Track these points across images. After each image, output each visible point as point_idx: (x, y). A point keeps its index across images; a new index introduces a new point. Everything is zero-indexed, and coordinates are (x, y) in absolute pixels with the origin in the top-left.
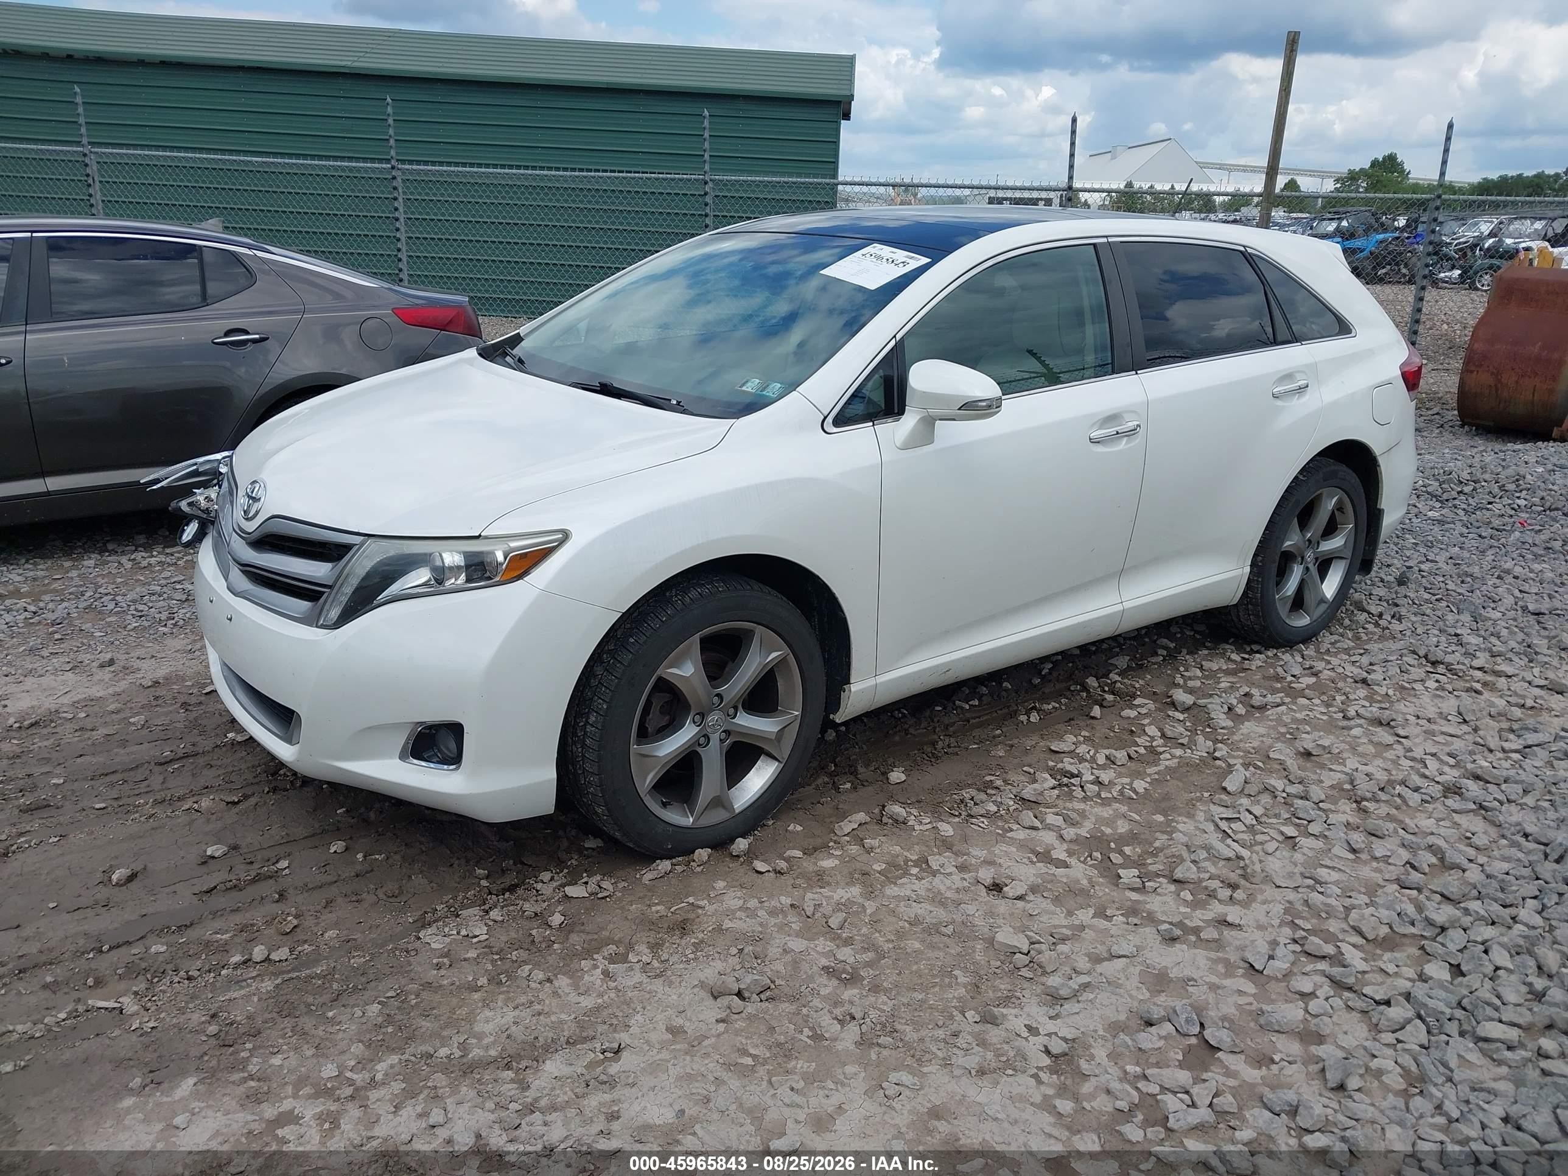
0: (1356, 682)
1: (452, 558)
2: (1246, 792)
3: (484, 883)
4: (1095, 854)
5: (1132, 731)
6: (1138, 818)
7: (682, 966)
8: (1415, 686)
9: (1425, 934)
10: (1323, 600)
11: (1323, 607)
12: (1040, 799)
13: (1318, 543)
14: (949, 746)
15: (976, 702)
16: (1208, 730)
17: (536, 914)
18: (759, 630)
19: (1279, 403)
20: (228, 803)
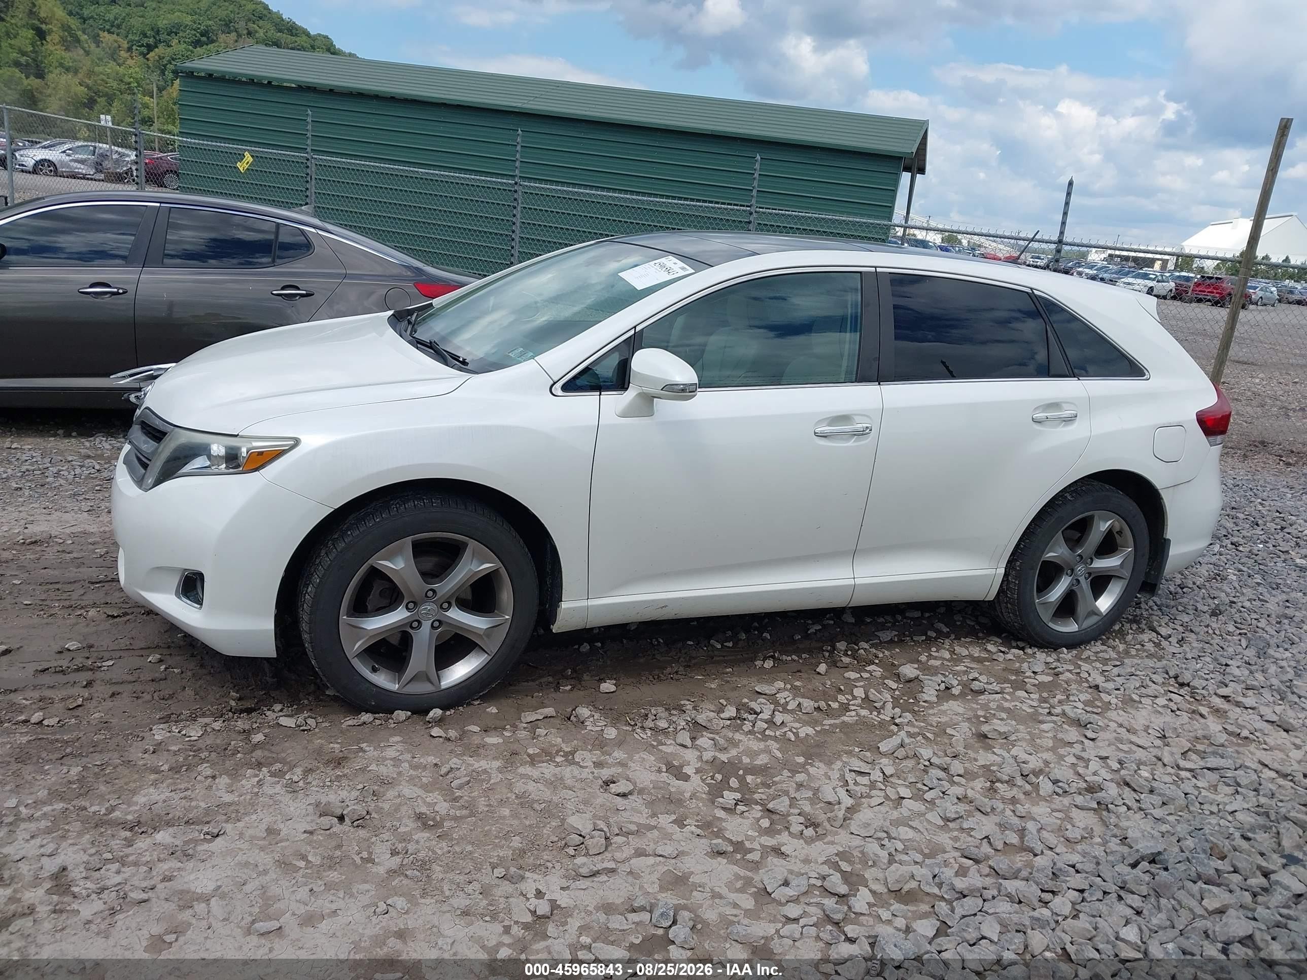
0: (1090, 687)
1: (218, 449)
2: (895, 755)
3: (233, 703)
4: (717, 775)
5: (840, 689)
6: (780, 755)
7: (317, 789)
8: (1143, 700)
9: (945, 896)
10: (1095, 612)
11: (1094, 620)
12: (708, 725)
13: (1092, 560)
14: (677, 672)
15: (730, 644)
16: (911, 701)
17: (245, 731)
18: (472, 544)
19: (1037, 427)
20: (108, 616)
